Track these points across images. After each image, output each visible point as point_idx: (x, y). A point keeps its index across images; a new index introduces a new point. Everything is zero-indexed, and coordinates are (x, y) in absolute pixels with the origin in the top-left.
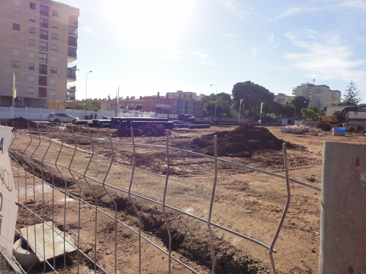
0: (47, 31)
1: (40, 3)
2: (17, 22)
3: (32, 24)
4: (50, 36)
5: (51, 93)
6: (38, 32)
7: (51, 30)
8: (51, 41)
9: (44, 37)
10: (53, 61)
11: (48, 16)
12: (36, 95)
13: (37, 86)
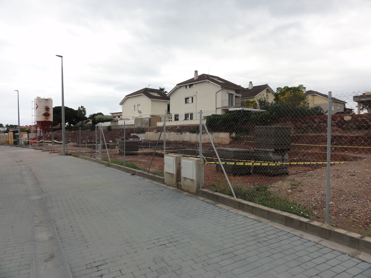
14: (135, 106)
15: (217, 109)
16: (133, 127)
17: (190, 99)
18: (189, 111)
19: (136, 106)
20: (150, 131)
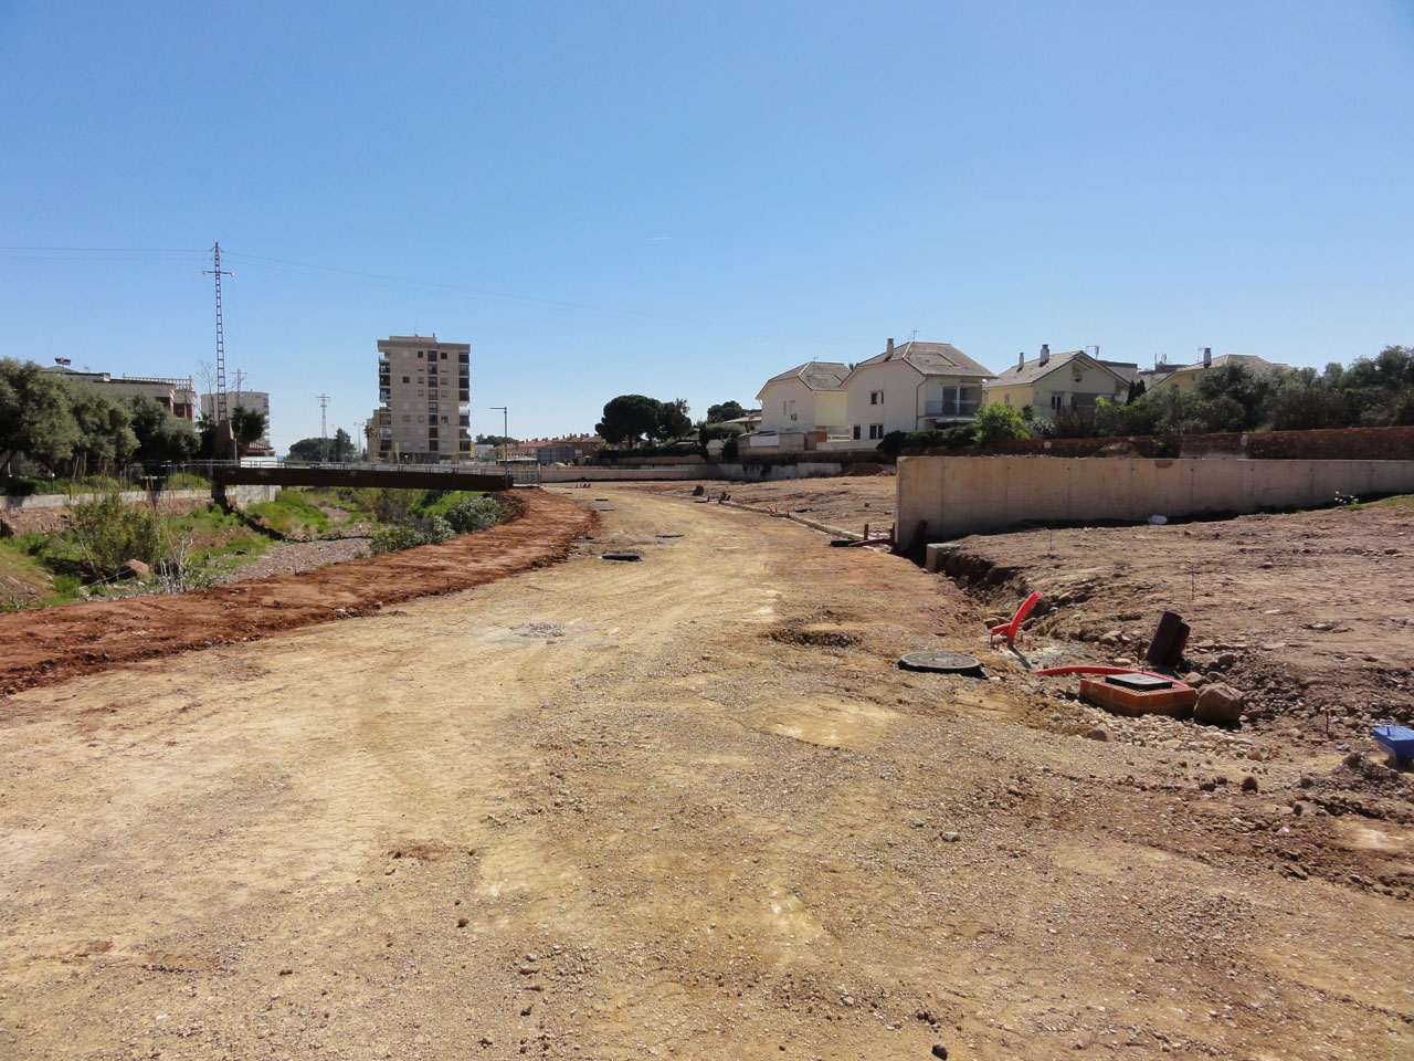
0: (436, 378)
1: (428, 349)
2: (406, 375)
3: (421, 374)
4: (439, 381)
5: (442, 445)
6: (426, 381)
7: (440, 376)
8: (441, 388)
9: (433, 384)
10: (443, 408)
11: (436, 360)
12: (427, 451)
13: (428, 439)
14: (785, 403)
15: (918, 418)
16: (776, 451)
17: (879, 395)
18: (877, 421)
19: (788, 404)
20: (805, 461)
